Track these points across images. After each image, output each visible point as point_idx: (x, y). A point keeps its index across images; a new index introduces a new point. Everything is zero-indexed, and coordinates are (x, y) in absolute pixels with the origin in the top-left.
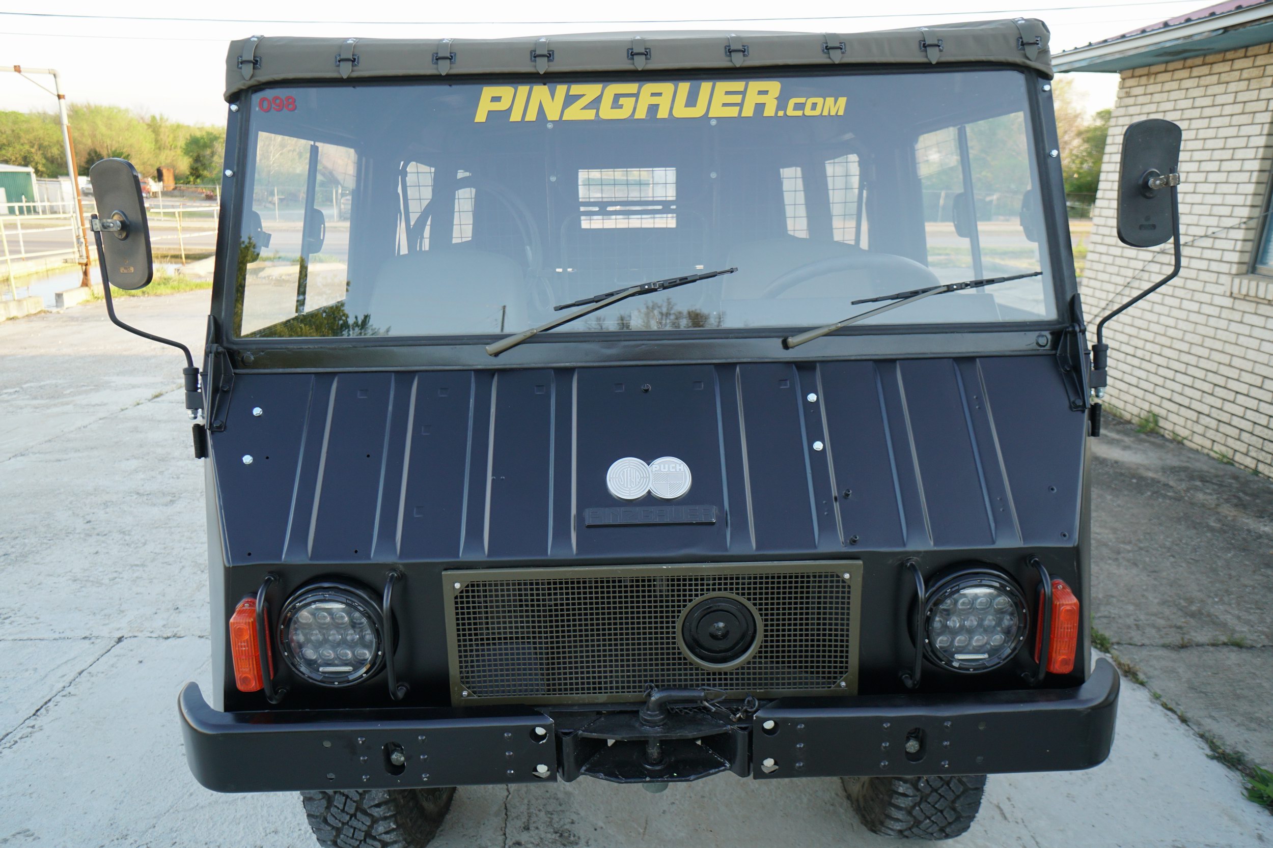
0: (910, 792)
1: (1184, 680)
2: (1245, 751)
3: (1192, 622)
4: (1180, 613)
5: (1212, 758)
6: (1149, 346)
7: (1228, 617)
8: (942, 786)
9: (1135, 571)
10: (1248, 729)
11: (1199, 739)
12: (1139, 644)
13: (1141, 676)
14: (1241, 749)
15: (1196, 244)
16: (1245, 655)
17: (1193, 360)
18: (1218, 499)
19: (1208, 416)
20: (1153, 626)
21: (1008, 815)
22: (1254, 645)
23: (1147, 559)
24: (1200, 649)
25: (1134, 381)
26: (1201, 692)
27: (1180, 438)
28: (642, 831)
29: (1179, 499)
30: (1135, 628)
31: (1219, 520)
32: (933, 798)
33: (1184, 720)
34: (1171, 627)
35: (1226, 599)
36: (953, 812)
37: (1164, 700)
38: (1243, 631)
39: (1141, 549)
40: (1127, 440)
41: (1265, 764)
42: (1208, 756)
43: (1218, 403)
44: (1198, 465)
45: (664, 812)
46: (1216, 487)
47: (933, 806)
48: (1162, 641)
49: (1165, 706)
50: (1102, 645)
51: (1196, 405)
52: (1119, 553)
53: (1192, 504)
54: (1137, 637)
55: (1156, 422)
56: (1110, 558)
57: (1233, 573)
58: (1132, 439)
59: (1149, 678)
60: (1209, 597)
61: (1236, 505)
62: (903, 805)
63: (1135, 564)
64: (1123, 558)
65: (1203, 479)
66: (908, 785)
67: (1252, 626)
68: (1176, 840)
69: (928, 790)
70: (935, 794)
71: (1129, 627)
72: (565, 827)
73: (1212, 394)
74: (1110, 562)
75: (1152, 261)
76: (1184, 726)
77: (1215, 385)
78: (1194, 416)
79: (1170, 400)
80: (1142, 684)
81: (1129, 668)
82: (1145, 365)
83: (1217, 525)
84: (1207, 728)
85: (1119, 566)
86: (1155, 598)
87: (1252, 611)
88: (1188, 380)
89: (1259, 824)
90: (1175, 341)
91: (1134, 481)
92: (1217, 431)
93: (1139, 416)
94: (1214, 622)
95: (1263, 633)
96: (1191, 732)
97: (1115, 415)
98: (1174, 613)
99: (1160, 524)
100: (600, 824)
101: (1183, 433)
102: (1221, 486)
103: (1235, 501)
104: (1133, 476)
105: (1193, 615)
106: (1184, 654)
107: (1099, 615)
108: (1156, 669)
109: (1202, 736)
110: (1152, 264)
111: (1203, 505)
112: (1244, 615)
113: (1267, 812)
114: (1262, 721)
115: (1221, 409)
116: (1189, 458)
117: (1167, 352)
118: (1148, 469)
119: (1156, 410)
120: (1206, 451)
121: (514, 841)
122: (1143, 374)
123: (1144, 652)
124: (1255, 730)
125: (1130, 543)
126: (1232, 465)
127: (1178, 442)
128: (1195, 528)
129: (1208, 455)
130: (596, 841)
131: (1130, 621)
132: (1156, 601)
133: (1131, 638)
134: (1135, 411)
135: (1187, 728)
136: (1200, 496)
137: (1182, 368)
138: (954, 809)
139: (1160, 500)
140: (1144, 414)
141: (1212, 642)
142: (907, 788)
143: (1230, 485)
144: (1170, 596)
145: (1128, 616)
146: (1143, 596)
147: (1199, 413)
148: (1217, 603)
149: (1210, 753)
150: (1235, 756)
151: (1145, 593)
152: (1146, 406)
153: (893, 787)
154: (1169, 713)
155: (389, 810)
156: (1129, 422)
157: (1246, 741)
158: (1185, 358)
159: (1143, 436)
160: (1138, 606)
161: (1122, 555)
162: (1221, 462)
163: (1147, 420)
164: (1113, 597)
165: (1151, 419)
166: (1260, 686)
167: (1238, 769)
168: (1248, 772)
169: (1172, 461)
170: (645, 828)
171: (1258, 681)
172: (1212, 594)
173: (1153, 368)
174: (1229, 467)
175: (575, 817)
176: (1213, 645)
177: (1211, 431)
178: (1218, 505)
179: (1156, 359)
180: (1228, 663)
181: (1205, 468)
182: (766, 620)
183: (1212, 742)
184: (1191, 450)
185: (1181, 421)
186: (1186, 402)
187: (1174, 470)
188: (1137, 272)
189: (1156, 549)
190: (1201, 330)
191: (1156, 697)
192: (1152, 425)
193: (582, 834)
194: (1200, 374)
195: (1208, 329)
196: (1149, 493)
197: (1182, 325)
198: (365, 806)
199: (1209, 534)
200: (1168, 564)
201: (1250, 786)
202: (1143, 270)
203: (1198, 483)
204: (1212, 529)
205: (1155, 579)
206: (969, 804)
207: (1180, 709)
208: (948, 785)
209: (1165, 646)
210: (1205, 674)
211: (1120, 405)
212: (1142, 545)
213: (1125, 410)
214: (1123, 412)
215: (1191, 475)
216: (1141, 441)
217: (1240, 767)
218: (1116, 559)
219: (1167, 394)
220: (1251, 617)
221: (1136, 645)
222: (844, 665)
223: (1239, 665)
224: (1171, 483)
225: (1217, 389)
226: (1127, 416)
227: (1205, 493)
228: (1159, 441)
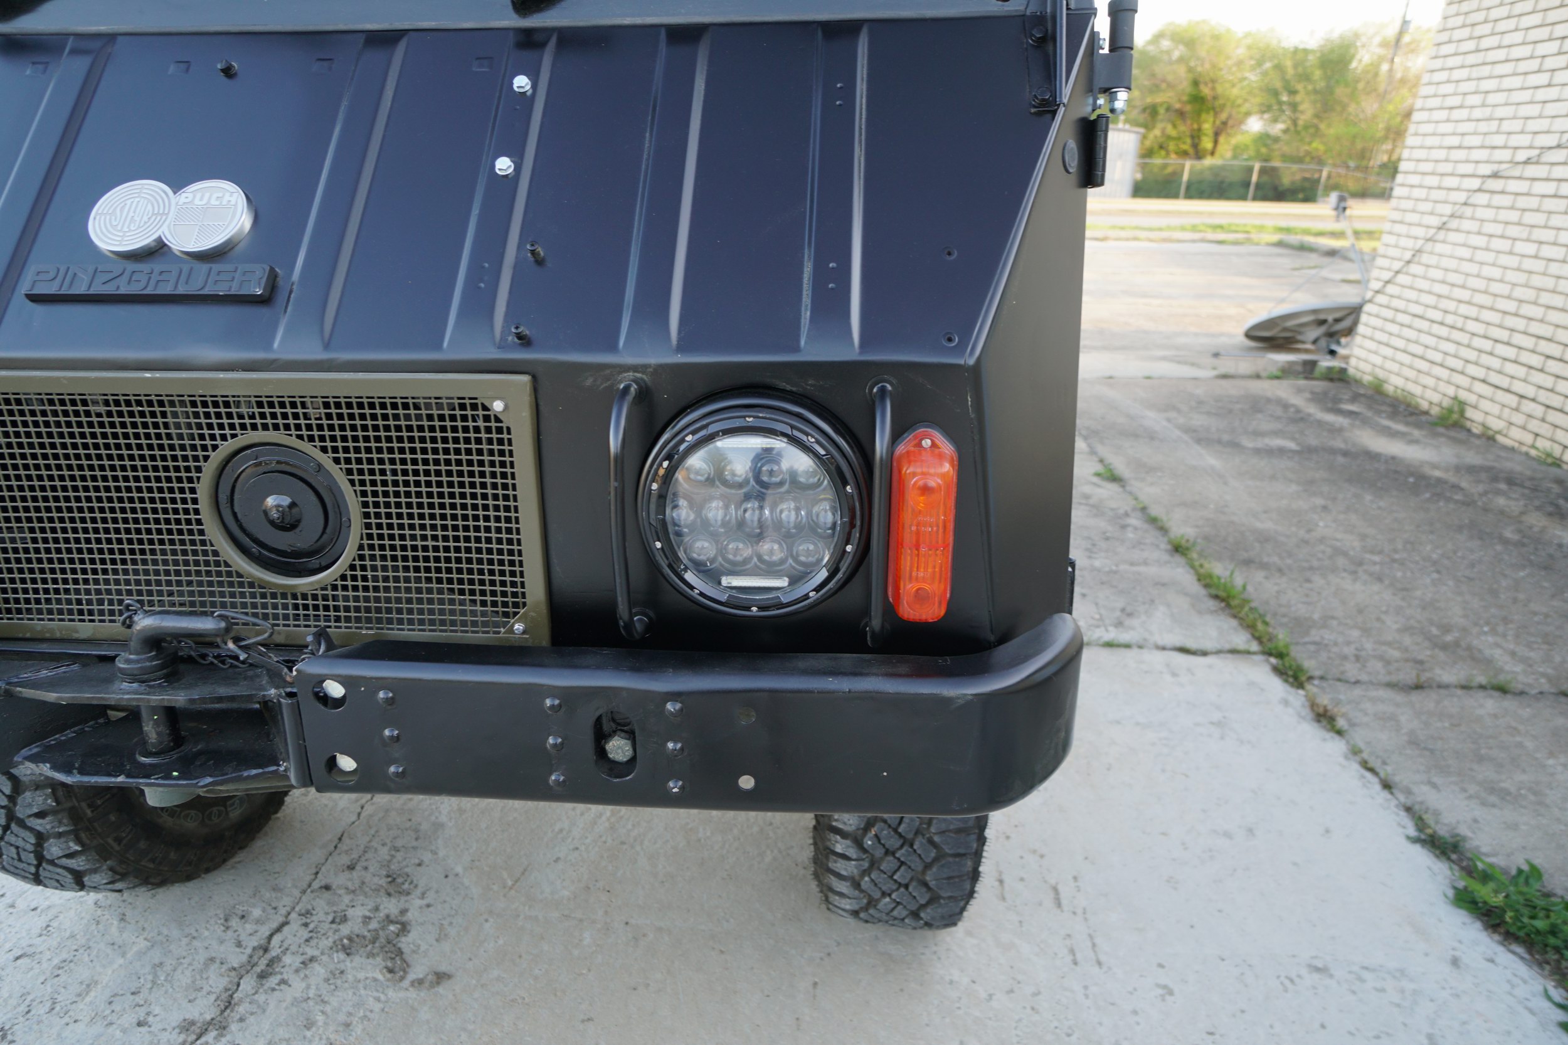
0: (852, 852)
1: (1404, 731)
2: (1469, 834)
3: (1442, 656)
4: (1427, 644)
5: (1415, 840)
6: (1464, 309)
7: (1497, 653)
8: (902, 847)
9: (1376, 587)
10: (1484, 804)
11: (1403, 813)
12: (1353, 680)
13: (1341, 723)
14: (1463, 830)
15: (1544, 159)
16: (1509, 703)
17: (1520, 324)
18: (1526, 506)
19: (1533, 400)
20: (1381, 658)
21: (1064, 902)
22: (1527, 689)
23: (1399, 574)
24: (1443, 692)
25: (1438, 357)
26: (1426, 749)
27: (1491, 433)
28: (510, 883)
29: (1469, 503)
30: (1353, 659)
31: (1520, 531)
32: (888, 864)
33: (1387, 786)
34: (1407, 660)
35: (1501, 629)
36: (924, 890)
37: (1365, 755)
38: (1514, 671)
39: (1394, 561)
40: (1416, 433)
41: (1495, 855)
42: (1408, 838)
43: (1549, 382)
44: (1508, 465)
45: (557, 860)
46: (1527, 491)
47: (891, 877)
48: (1387, 679)
49: (1366, 765)
50: (1296, 678)
51: (1518, 387)
52: (1360, 563)
53: (1486, 510)
54: (1352, 670)
55: (1462, 413)
56: (1345, 570)
57: (1521, 596)
58: (1424, 433)
59: (1352, 725)
60: (1476, 624)
61: (1550, 514)
62: (844, 873)
63: (1380, 579)
64: (1365, 571)
65: (1511, 481)
66: (848, 842)
67: (1530, 666)
68: (1316, 957)
69: (879, 852)
70: (891, 858)
71: (1345, 658)
72: (406, 870)
73: (1541, 370)
74: (1345, 575)
75: (1479, 190)
76: (1385, 794)
77: (1548, 357)
78: (1513, 400)
79: (1484, 381)
80: (1340, 733)
81: (1326, 711)
82: (1457, 335)
83: (1516, 537)
84: (1419, 799)
85: (1355, 580)
86: (1396, 623)
87: (1535, 646)
88: (1510, 352)
89: (1460, 942)
90: (1499, 299)
91: (1411, 480)
92: (1543, 420)
93: (1440, 405)
94: (1474, 657)
95: (1543, 675)
96: (1394, 802)
97: (1409, 405)
98: (1418, 644)
99: (1432, 532)
100: (459, 869)
101: (1496, 424)
102: (1535, 490)
103: (1551, 509)
104: (1412, 474)
105: (1444, 647)
106: (1416, 697)
107: (1307, 639)
108: (1366, 714)
109: (1408, 809)
110: (1479, 194)
111: (1502, 512)
112: (1522, 651)
113: (1478, 925)
114: (1509, 793)
115: (1552, 390)
116: (1499, 456)
117: (1487, 315)
118: (1435, 466)
119: (1463, 395)
120: (1524, 449)
121: (323, 883)
122: (1450, 348)
123: (1357, 692)
124: (1494, 806)
125: (1380, 552)
126: (1559, 466)
127: (1489, 438)
128: (1481, 539)
129: (1527, 454)
130: (437, 892)
131: (1349, 651)
132: (1396, 626)
133: (1343, 673)
134: (1436, 398)
135: (1389, 796)
136: (1501, 501)
137: (1504, 335)
138: (926, 885)
139: (1441, 504)
140: (1446, 403)
141: (1463, 683)
142: (848, 847)
143: (1549, 490)
144: (1419, 622)
145: (1348, 643)
146: (1378, 619)
147: (1522, 397)
148: (1485, 633)
149: (1412, 831)
150: (1450, 840)
151: (1383, 617)
152: (1451, 391)
153: (828, 843)
154: (1368, 775)
155: (60, 822)
156: (1426, 413)
157: (1475, 821)
158: (1510, 322)
159: (1441, 430)
160: (1366, 631)
161: (1365, 567)
162: (1544, 463)
163: (1450, 411)
164: (1333, 618)
165: (1456, 408)
166: (1520, 745)
167: (1449, 859)
168: (1464, 864)
169: (1472, 458)
170: (516, 881)
171: (1518, 739)
172: (1482, 622)
173: (1464, 338)
174: (1554, 471)
175: (427, 857)
176: (1465, 687)
177: (1535, 422)
178: (1522, 513)
179: (1472, 326)
180: (1480, 712)
181: (1518, 468)
182: (364, 494)
183: (1421, 819)
184: (1505, 448)
185: (1495, 409)
186: (1504, 382)
187: (1471, 470)
188: (1457, 207)
189: (1417, 563)
190: (1537, 281)
191: (1355, 751)
192: (1455, 416)
193: (422, 883)
194: (1529, 342)
195: (1547, 278)
196: (1427, 495)
197: (1511, 276)
198: (20, 815)
199: (1499, 548)
200: (1428, 581)
201: (1461, 884)
202: (1465, 204)
203: (1503, 486)
204: (1506, 542)
205: (1403, 599)
206: (949, 878)
207: (1386, 771)
208: (911, 846)
209: (1390, 685)
210: (1439, 724)
211: (1417, 390)
212: (1397, 556)
213: (1422, 398)
214: (1420, 401)
215: (1494, 475)
216: (1436, 435)
217: (1454, 857)
218: (1355, 572)
219: (1480, 373)
220: (1532, 654)
221: (1347, 682)
222: (519, 590)
223: (1495, 716)
224: (1464, 484)
225: (1550, 362)
226: (1424, 405)
227: (1509, 498)
228: (1462, 435)
